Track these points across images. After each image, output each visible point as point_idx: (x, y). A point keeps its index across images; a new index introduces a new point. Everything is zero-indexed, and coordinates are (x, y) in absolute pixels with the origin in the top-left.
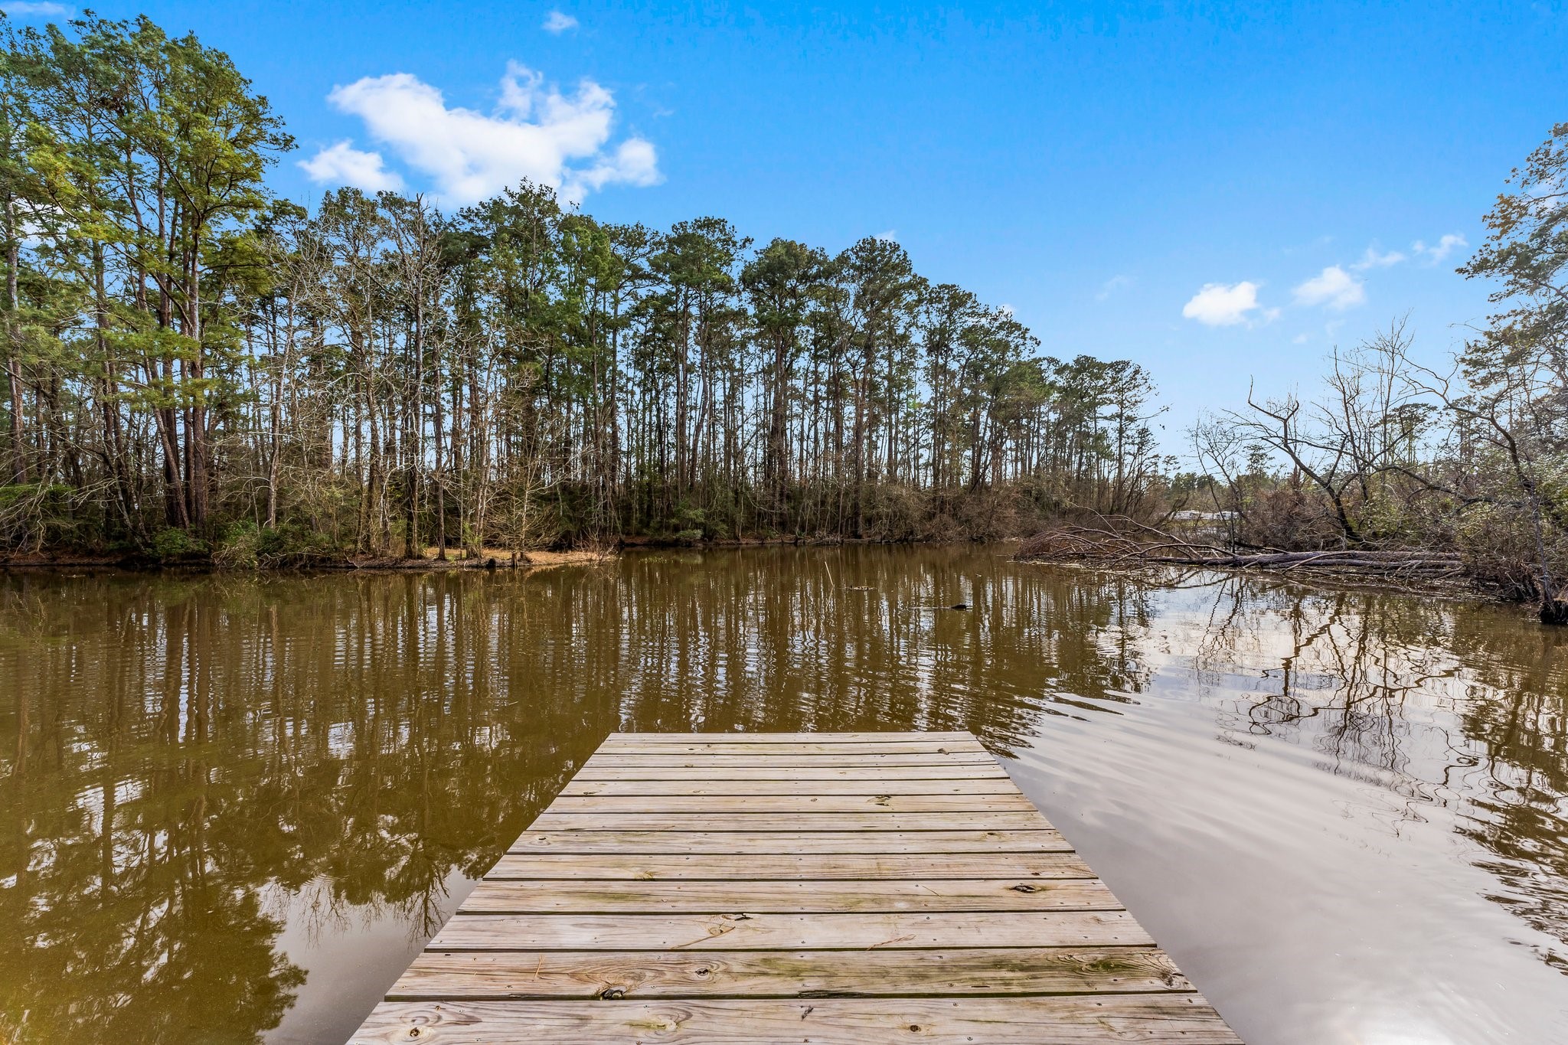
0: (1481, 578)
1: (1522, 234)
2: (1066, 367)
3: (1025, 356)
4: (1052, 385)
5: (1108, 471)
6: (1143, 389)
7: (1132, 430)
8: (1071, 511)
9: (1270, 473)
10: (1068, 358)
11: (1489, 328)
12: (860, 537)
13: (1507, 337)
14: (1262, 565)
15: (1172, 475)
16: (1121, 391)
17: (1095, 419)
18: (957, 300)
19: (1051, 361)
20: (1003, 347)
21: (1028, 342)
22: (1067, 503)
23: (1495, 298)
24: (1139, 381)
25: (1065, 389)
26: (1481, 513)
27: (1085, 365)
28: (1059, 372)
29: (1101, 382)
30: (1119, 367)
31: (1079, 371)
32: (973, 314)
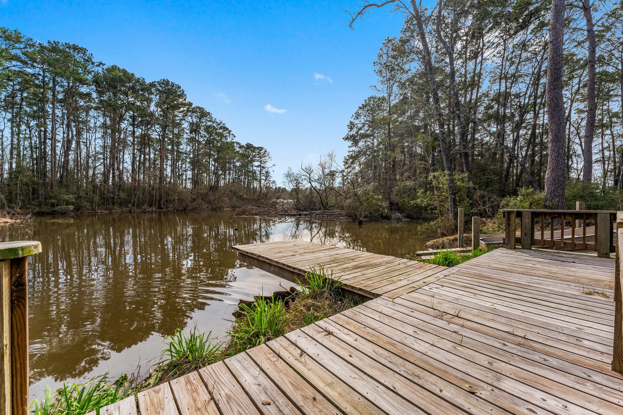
0: (349, 216)
1: (354, 132)
2: (243, 146)
3: (229, 140)
4: (238, 152)
5: (256, 184)
6: (267, 158)
7: (264, 172)
8: (246, 199)
9: (301, 188)
10: (243, 143)
11: (349, 154)
12: (162, 209)
13: (351, 157)
14: (306, 215)
15: (274, 187)
16: (260, 157)
17: (252, 166)
18: (203, 114)
19: (238, 143)
20: (221, 135)
21: (231, 136)
22: (245, 196)
23: (350, 147)
24: (266, 155)
25: (242, 154)
26: (348, 201)
27: (249, 146)
28: (240, 148)
29: (254, 154)
30: (260, 149)
31: (247, 148)
32: (210, 121)
